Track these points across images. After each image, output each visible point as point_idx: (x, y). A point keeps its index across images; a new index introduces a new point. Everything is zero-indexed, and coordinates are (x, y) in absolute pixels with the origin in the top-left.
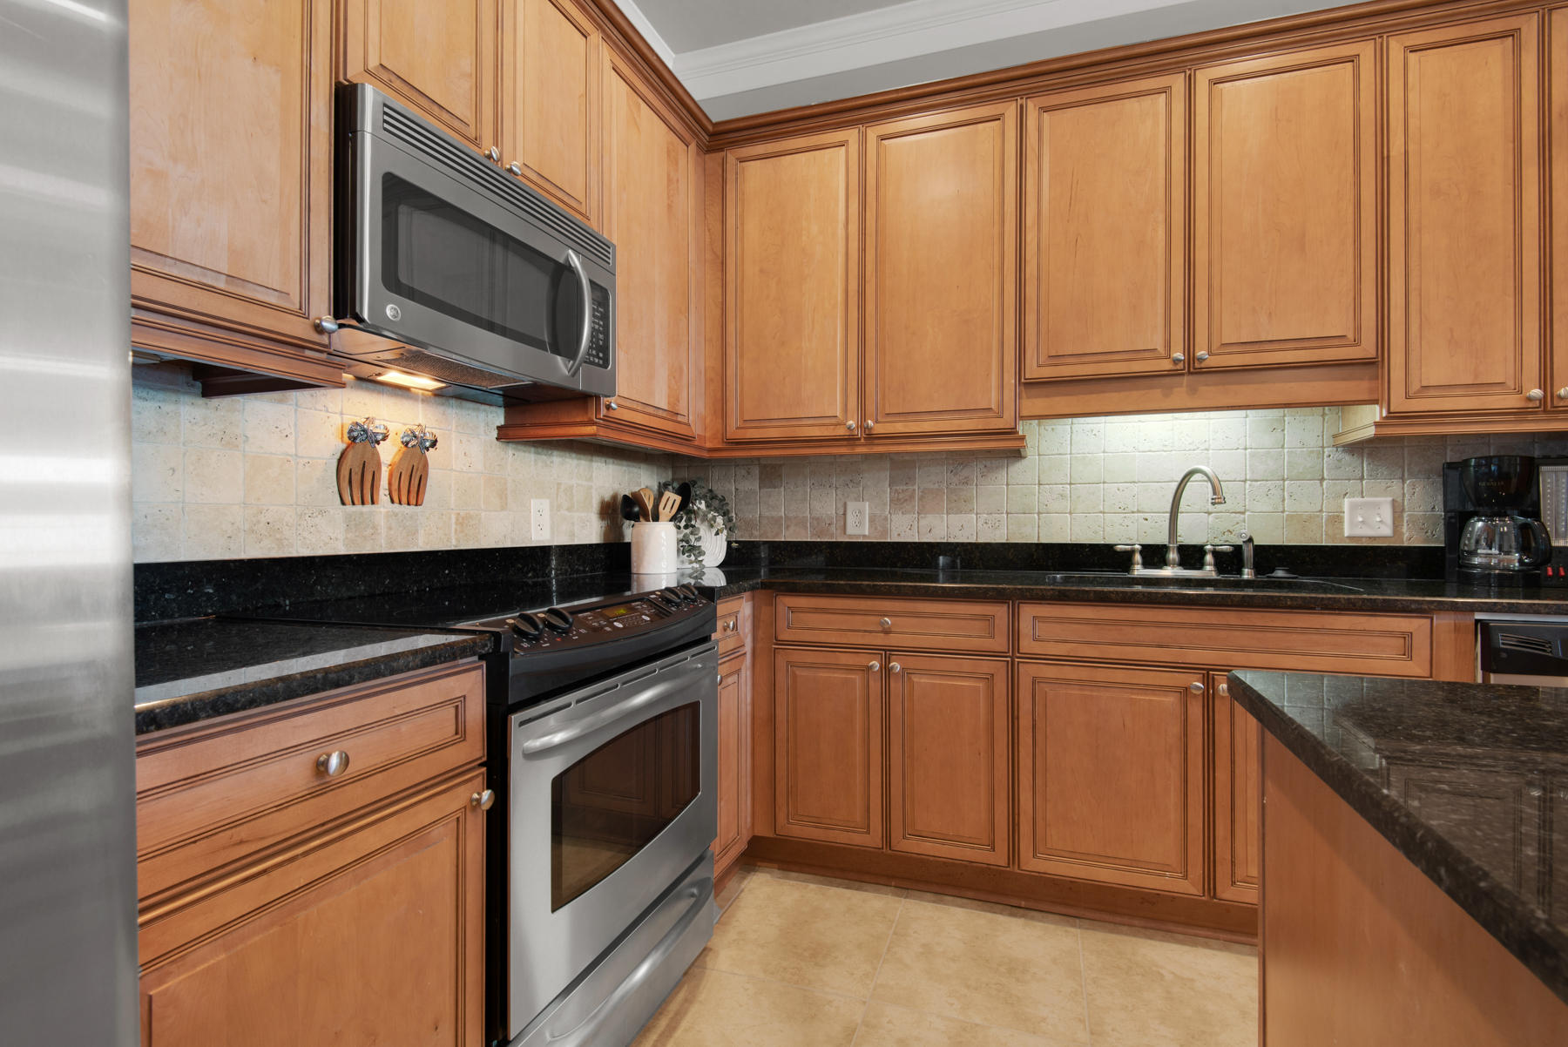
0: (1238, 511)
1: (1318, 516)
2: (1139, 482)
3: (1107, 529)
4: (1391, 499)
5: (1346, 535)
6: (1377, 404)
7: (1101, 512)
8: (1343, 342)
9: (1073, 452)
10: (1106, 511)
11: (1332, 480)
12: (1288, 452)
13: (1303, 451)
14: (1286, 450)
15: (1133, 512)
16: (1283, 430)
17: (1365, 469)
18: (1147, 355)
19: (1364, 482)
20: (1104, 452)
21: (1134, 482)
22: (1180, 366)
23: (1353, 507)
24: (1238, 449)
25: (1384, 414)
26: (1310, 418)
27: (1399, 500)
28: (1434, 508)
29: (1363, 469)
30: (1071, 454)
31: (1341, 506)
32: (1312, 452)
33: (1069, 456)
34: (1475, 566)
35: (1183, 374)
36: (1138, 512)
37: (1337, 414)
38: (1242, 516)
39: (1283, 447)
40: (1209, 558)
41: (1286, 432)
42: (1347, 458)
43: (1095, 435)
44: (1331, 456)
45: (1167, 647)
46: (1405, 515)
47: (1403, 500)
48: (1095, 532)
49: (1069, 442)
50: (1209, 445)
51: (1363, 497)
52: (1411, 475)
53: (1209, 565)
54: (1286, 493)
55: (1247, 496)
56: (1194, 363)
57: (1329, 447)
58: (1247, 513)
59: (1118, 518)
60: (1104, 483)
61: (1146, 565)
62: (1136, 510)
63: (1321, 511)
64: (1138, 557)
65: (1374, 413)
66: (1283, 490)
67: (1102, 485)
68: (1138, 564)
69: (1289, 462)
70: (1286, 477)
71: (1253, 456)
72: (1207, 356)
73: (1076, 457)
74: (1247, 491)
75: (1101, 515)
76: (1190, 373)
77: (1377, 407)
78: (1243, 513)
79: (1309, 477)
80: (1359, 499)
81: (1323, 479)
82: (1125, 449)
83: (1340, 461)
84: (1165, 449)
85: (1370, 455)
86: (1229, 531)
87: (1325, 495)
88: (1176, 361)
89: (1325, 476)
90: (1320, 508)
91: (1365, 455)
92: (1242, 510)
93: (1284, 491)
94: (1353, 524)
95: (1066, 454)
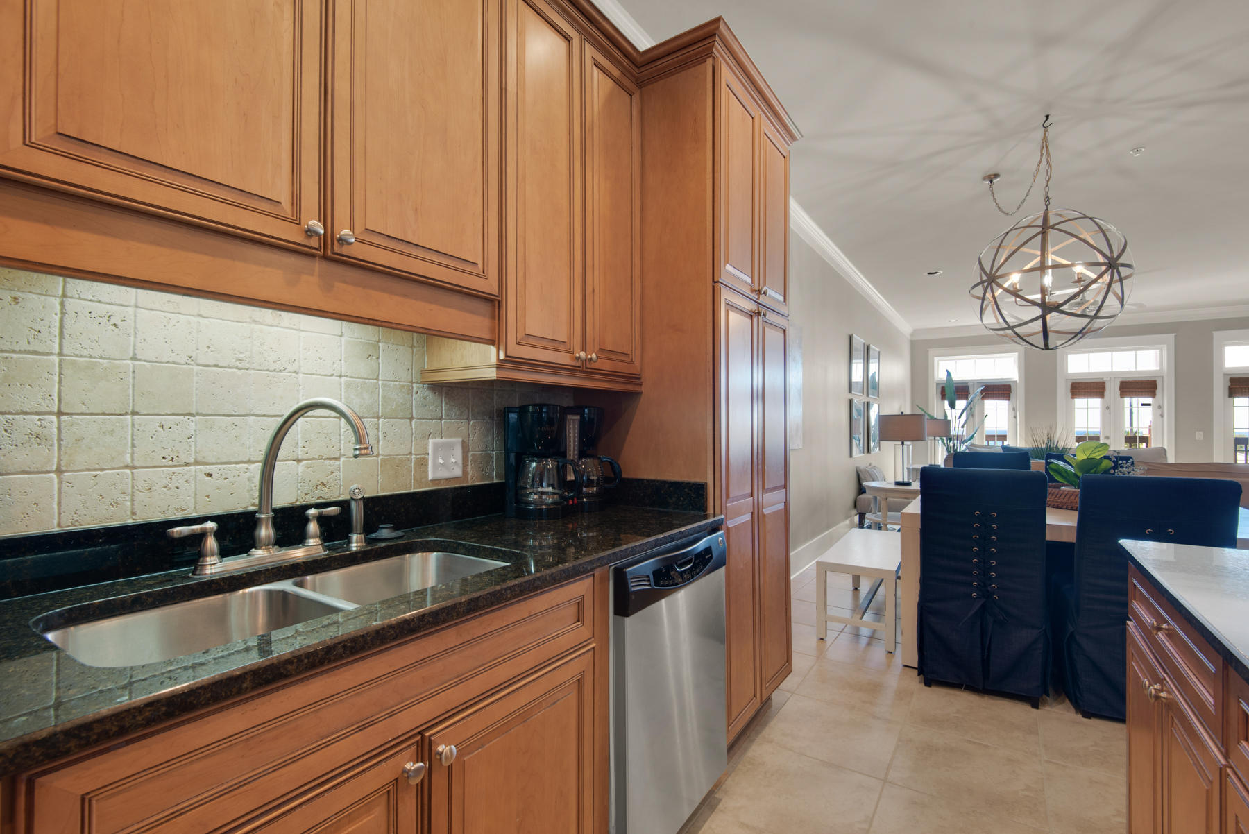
0: (333, 456)
1: (408, 459)
2: (198, 414)
3: (140, 496)
4: (461, 439)
5: (430, 479)
6: (493, 345)
7: (127, 467)
8: (469, 268)
9: (65, 351)
10: (136, 463)
11: (419, 419)
12: (383, 384)
13: (396, 385)
14: (380, 382)
15: (187, 464)
16: (378, 358)
17: (444, 408)
18: (265, 206)
19: (443, 422)
20: (134, 358)
21: (190, 414)
22: (314, 242)
23: (437, 448)
24: (332, 375)
25: (502, 356)
26: (402, 347)
27: (466, 440)
28: (486, 447)
29: (442, 407)
30: (60, 354)
31: (426, 448)
32: (403, 386)
33: (56, 359)
34: (530, 503)
35: (313, 256)
36: (197, 463)
37: (423, 347)
38: (337, 463)
39: (377, 379)
40: (313, 527)
41: (380, 361)
42: (431, 396)
43: (115, 325)
44: (420, 393)
45: (372, 723)
46: (470, 454)
47: (469, 440)
48: (116, 504)
49: (57, 332)
50: (300, 367)
51: (442, 438)
52: (475, 417)
53: (314, 538)
54: (380, 433)
55: (342, 437)
56: (333, 244)
57: (416, 383)
58: (343, 459)
59: (160, 476)
60: (134, 413)
61: (224, 553)
62: (192, 460)
63: (410, 453)
64: (211, 543)
65: (492, 355)
66: (378, 429)
67: (129, 417)
68: (213, 555)
69: (384, 397)
70: (380, 415)
71: (348, 386)
72: (353, 240)
73: (74, 363)
74: (342, 430)
75: (128, 471)
76: (325, 258)
77: (493, 349)
78: (337, 459)
79: (401, 414)
80: (439, 440)
81: (411, 418)
82: (174, 358)
83: (425, 398)
84: (240, 365)
85: (447, 394)
86: (323, 484)
87: (414, 435)
88: (310, 233)
89: (414, 415)
90: (409, 451)
91: (443, 393)
92: (337, 456)
93: (378, 431)
94: (435, 466)
95: (51, 354)
